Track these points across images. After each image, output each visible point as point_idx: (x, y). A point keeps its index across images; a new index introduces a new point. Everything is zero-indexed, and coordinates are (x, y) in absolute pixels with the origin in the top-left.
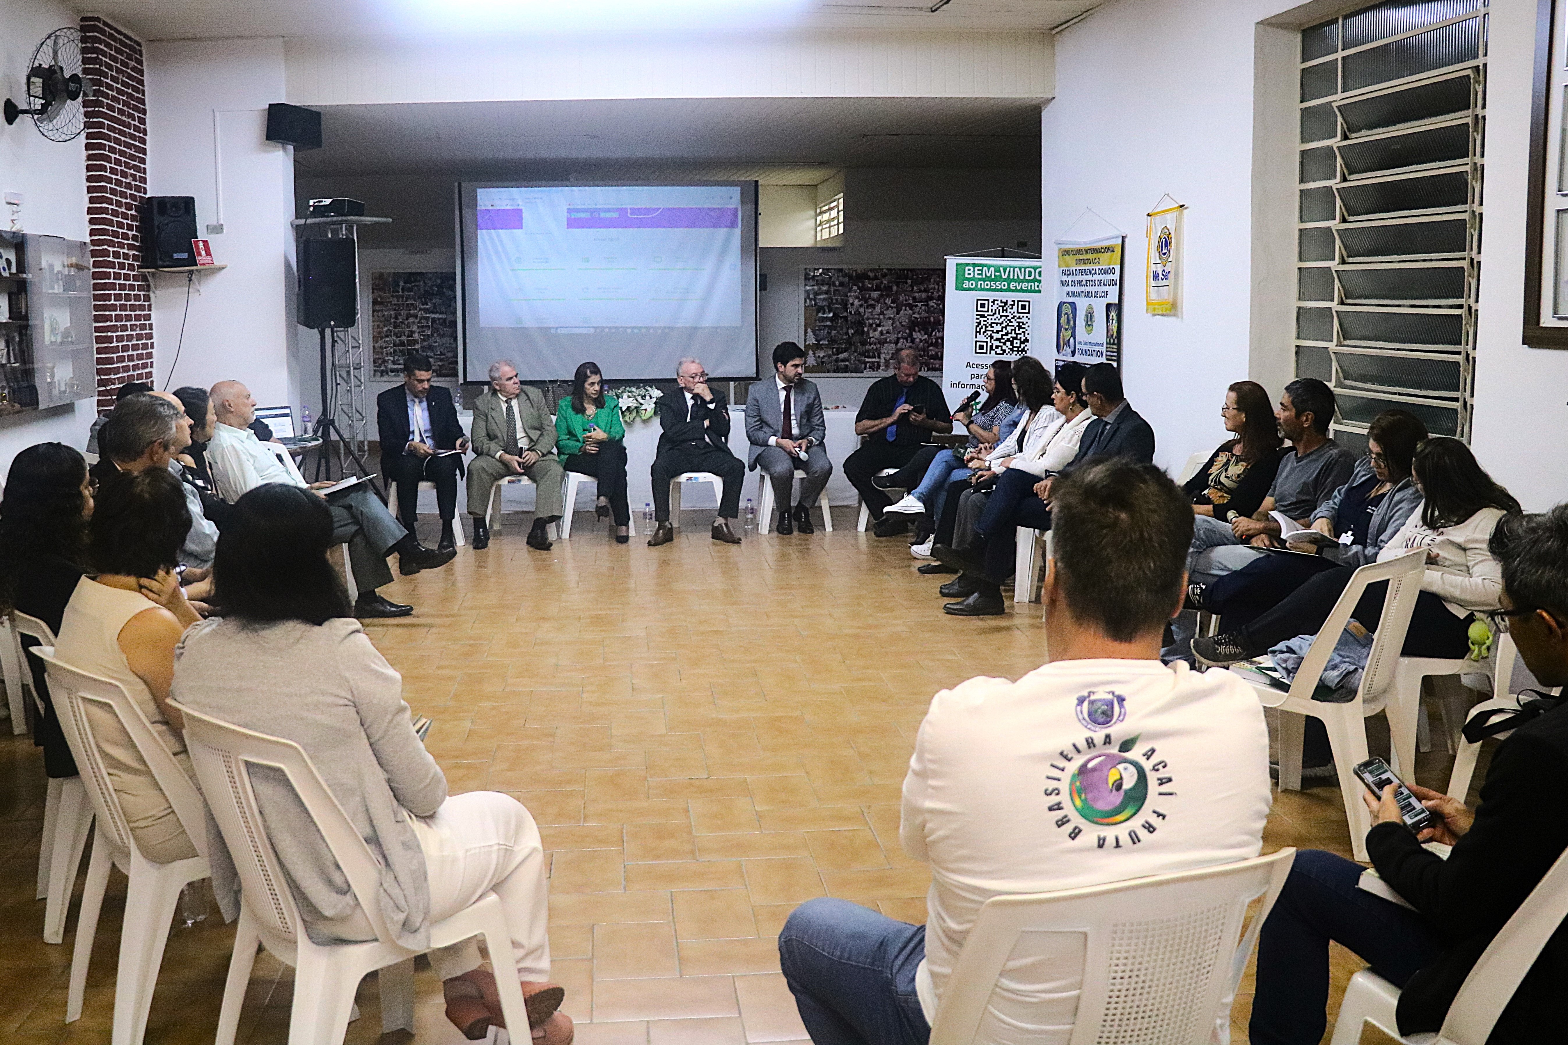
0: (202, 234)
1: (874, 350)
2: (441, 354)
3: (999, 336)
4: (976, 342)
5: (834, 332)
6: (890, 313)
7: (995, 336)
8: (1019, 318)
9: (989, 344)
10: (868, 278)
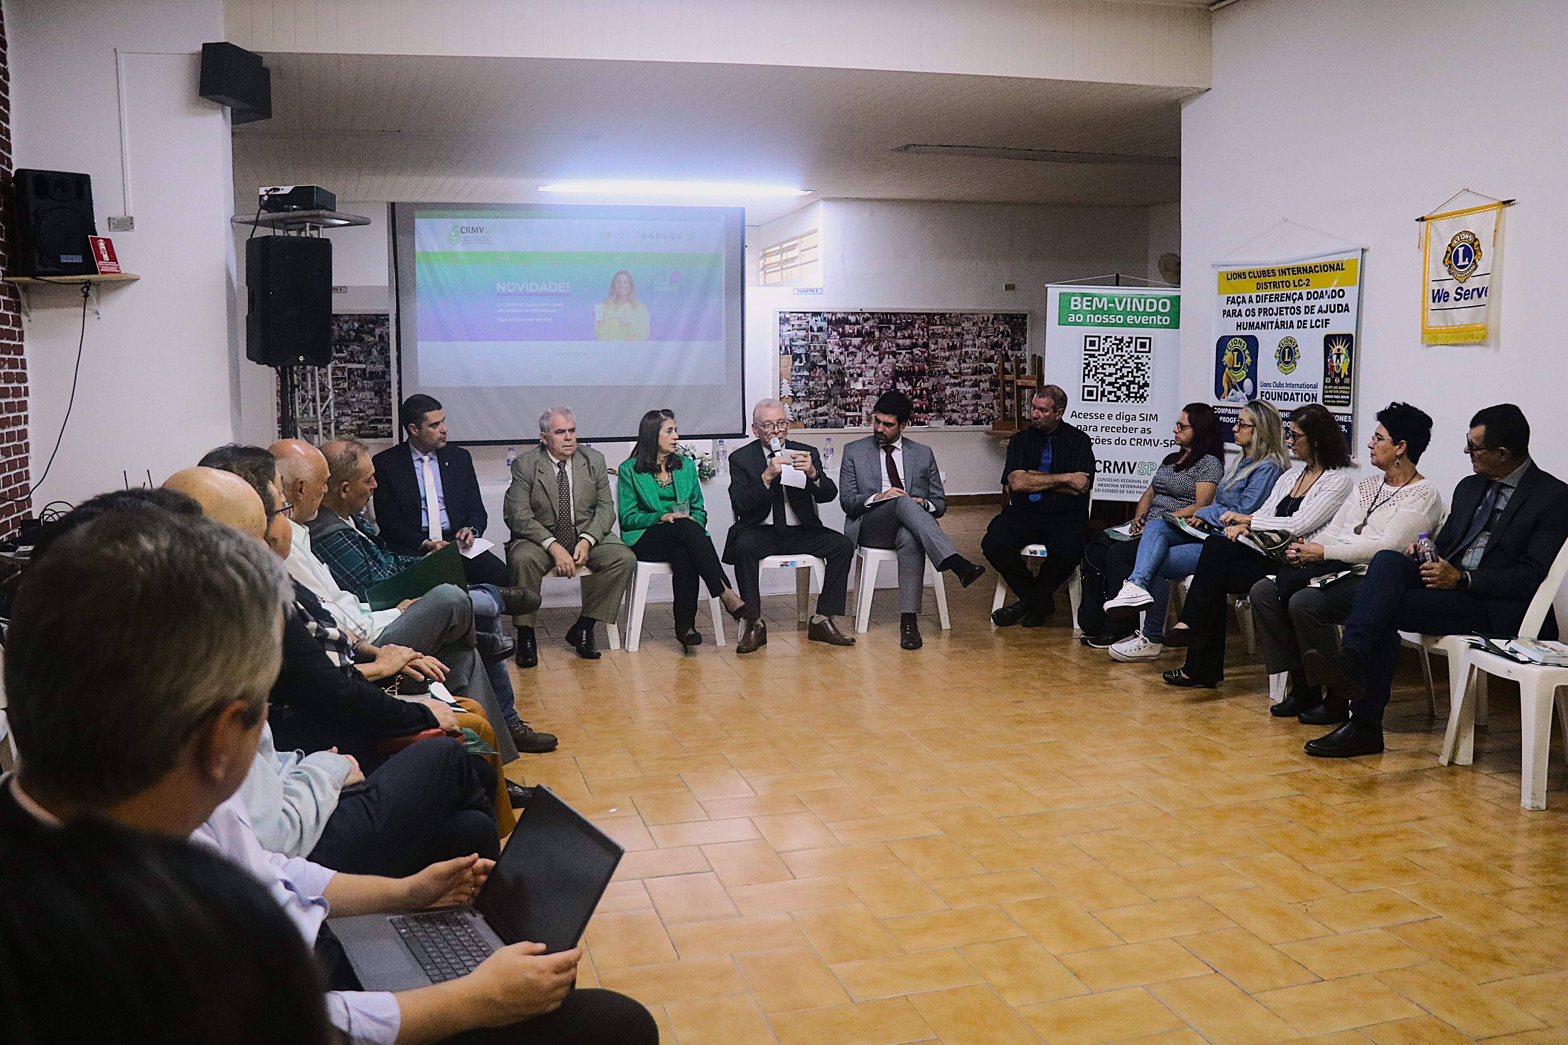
0: (102, 230)
1: (854, 404)
2: (361, 411)
3: (1112, 379)
4: (1084, 387)
5: (811, 383)
6: (872, 361)
7: (1108, 380)
8: (1138, 358)
9: (1100, 389)
10: (850, 323)
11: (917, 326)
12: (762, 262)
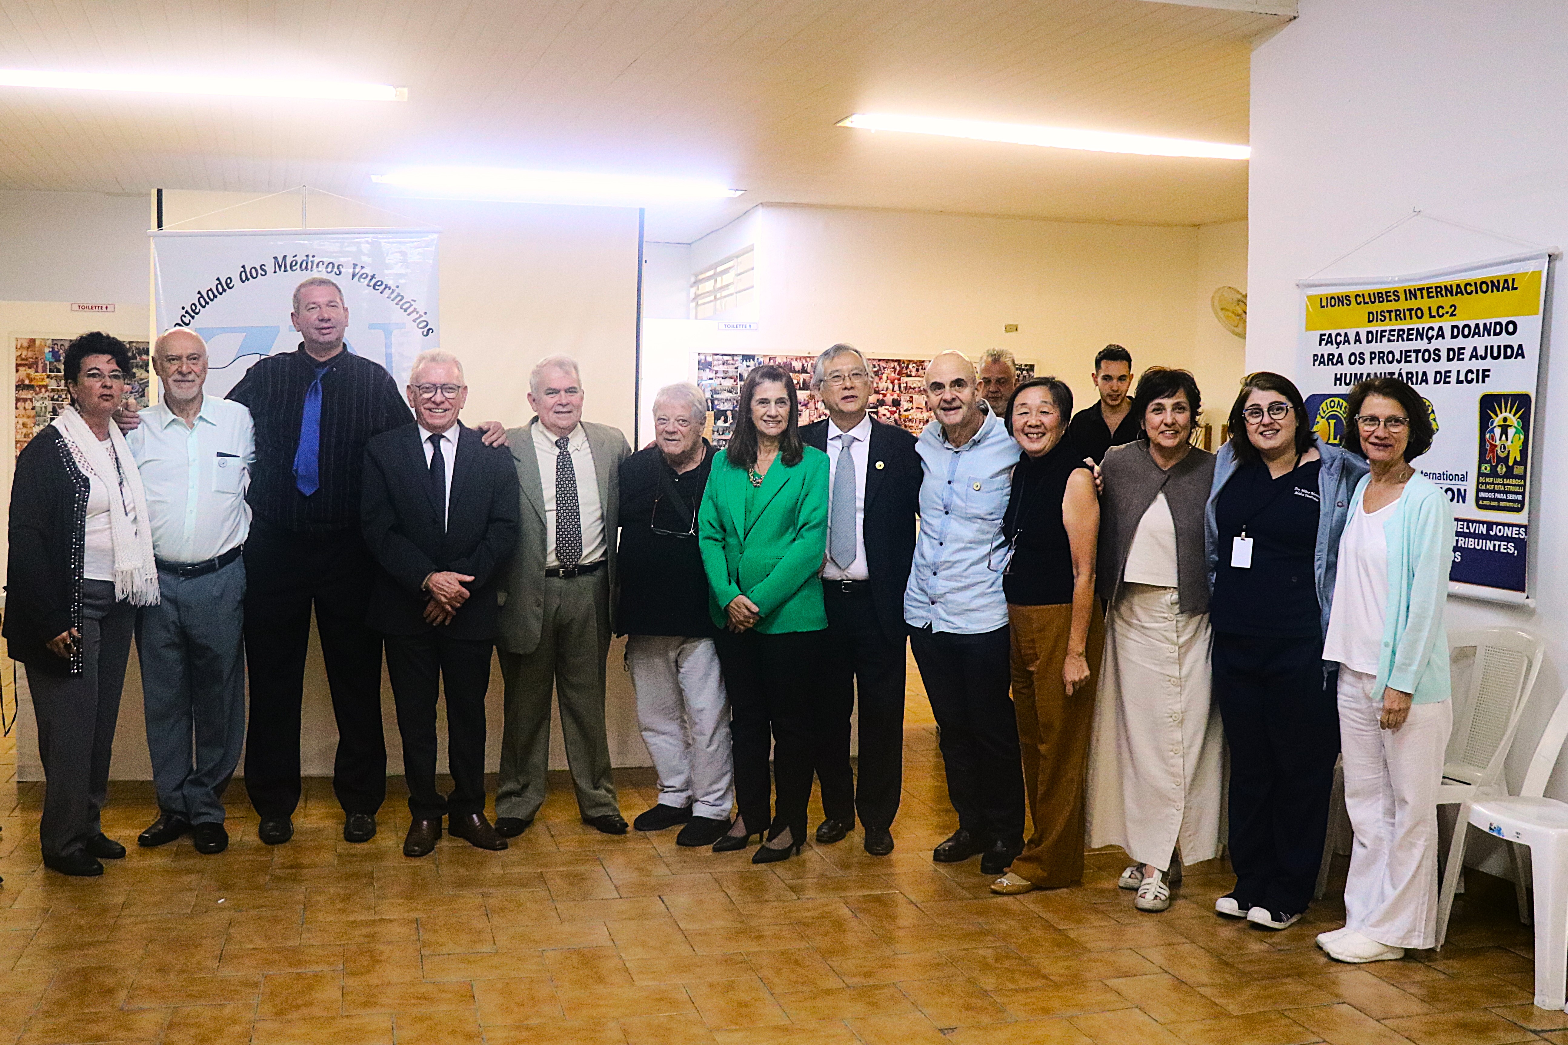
11: (884, 377)
12: (693, 290)
